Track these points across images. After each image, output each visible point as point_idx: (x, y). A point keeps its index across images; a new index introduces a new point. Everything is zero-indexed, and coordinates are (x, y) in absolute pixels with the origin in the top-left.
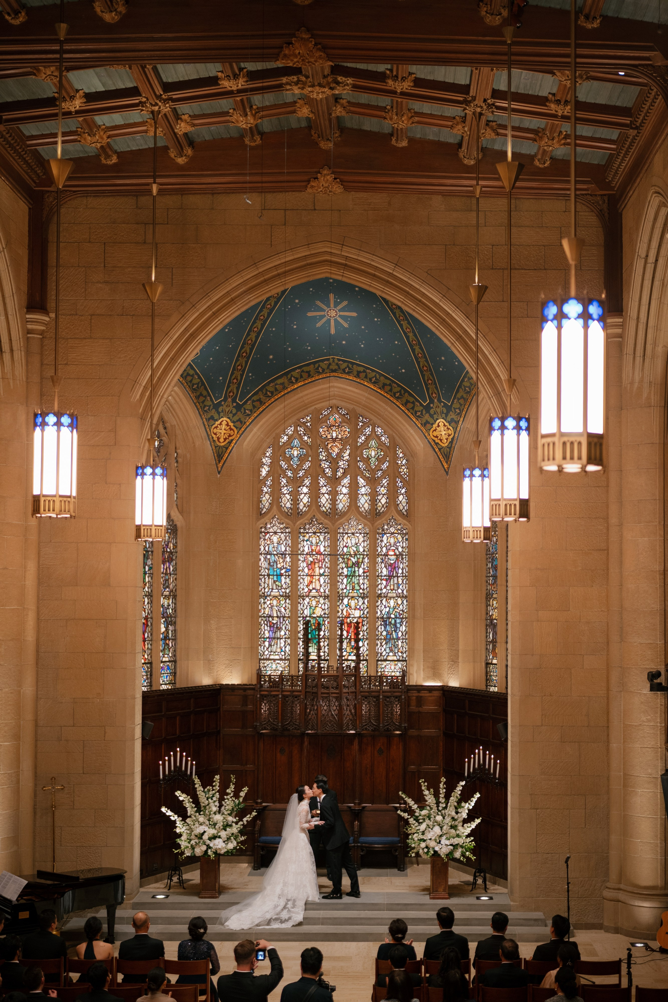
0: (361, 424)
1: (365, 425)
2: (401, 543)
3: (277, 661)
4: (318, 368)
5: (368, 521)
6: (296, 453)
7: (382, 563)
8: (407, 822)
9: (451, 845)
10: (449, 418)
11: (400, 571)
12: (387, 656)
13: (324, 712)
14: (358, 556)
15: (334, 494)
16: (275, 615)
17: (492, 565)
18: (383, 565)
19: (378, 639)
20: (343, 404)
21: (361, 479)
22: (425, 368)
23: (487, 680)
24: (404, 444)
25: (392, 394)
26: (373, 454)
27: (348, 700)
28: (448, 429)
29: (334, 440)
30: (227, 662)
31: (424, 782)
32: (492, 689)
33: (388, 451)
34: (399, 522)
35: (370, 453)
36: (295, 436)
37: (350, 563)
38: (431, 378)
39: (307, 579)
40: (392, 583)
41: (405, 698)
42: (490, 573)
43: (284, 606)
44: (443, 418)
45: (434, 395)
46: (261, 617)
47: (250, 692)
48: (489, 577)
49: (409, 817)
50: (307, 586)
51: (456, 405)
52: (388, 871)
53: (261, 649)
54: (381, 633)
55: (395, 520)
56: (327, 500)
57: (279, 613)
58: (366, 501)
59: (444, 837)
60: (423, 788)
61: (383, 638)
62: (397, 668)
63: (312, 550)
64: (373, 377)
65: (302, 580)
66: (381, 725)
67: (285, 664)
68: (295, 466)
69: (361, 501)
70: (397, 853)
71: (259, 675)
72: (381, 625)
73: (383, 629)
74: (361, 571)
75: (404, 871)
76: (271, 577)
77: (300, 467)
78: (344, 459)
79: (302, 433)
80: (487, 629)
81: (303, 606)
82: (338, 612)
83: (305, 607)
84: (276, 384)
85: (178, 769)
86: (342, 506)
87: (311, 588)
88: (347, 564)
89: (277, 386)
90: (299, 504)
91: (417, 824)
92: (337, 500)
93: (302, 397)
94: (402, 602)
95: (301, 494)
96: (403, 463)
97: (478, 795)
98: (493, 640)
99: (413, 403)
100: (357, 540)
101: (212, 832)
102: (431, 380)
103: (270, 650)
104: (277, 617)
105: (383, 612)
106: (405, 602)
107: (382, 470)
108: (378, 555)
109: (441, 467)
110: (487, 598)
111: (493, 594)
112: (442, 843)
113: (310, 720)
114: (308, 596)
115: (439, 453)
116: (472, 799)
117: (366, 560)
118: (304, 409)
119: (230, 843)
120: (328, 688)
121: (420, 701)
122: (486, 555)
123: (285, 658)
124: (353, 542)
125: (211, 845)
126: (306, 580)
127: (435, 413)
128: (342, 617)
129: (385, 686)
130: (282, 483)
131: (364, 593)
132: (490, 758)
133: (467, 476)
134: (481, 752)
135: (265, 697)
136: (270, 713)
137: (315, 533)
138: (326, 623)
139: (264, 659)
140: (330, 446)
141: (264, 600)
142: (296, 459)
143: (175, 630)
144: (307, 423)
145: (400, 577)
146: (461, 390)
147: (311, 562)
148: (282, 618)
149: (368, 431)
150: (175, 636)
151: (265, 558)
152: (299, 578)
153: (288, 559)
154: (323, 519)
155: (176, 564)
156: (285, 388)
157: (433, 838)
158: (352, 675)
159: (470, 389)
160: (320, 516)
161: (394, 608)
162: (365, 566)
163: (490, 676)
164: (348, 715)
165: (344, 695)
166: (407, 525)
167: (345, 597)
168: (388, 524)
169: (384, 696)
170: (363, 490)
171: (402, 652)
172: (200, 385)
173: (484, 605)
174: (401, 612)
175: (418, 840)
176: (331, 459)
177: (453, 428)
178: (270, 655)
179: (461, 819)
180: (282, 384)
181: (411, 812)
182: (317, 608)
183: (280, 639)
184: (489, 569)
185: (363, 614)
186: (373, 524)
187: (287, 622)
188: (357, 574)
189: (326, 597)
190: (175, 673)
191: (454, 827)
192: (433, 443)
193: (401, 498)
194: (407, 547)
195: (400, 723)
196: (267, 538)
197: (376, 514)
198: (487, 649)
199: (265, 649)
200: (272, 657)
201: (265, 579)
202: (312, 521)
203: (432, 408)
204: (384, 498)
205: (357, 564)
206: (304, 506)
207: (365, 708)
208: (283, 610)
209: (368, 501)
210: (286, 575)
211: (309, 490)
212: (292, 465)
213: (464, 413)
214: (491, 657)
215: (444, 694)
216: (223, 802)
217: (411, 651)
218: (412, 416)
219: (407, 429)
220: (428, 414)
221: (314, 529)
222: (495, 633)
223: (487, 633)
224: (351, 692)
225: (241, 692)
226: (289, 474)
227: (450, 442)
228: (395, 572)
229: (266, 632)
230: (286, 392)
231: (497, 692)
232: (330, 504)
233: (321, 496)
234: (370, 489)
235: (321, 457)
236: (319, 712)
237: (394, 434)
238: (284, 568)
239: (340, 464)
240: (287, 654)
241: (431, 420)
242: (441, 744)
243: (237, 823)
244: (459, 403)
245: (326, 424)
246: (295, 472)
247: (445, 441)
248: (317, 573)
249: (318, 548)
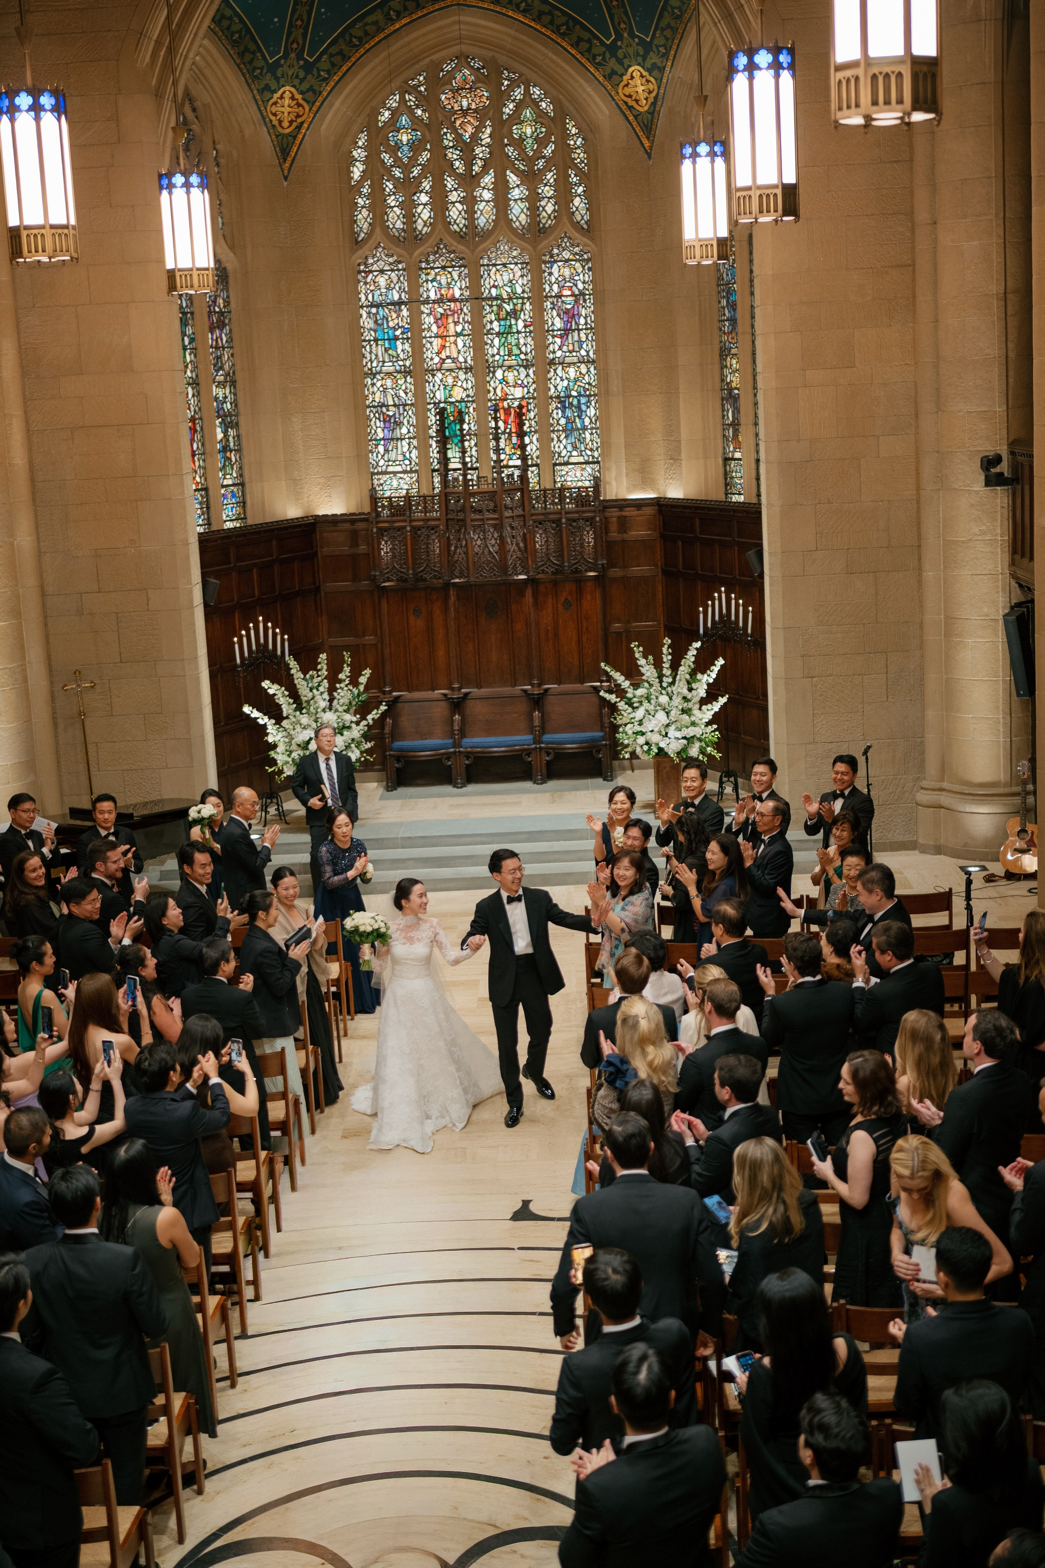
0: (506, 83)
1: (514, 84)
2: (581, 275)
3: (399, 475)
5: (527, 242)
6: (405, 138)
7: (552, 309)
8: (613, 708)
9: (684, 738)
10: (648, 64)
11: (582, 321)
12: (569, 457)
13: (476, 549)
14: (515, 301)
15: (470, 202)
16: (391, 403)
17: (728, 302)
18: (555, 313)
19: (553, 431)
20: (476, 50)
21: (512, 175)
23: (727, 485)
24: (578, 112)
25: (555, 29)
26: (529, 131)
27: (512, 528)
28: (648, 81)
29: (465, 112)
30: (322, 481)
31: (638, 647)
32: (735, 498)
33: (552, 125)
34: (577, 241)
35: (524, 130)
36: (401, 109)
39: (437, 343)
40: (570, 341)
41: (601, 520)
42: (724, 315)
43: (403, 387)
44: (639, 64)
45: (623, 26)
46: (369, 407)
47: (360, 526)
48: (724, 321)
49: (618, 699)
50: (438, 353)
51: (659, 40)
52: (589, 781)
53: (372, 458)
54: (558, 421)
55: (570, 238)
56: (460, 213)
57: (396, 399)
58: (522, 211)
59: (673, 727)
60: (637, 655)
61: (561, 428)
62: (586, 474)
63: (442, 295)
64: (522, 3)
65: (428, 345)
66: (566, 564)
67: (412, 478)
68: (405, 160)
69: (513, 211)
70: (601, 756)
71: (374, 499)
73: (560, 415)
74: (521, 324)
75: (612, 780)
76: (380, 342)
77: (413, 162)
78: (484, 143)
79: (412, 104)
80: (723, 405)
81: (434, 386)
82: (489, 392)
83: (437, 387)
84: (366, 24)
85: (262, 648)
86: (485, 221)
87: (443, 356)
88: (499, 314)
89: (367, 28)
90: (416, 222)
91: (630, 710)
92: (476, 212)
93: (409, 43)
94: (589, 371)
95: (419, 205)
96: (578, 143)
97: (721, 662)
98: (733, 421)
99: (589, 41)
100: (512, 275)
103: (386, 459)
104: (395, 405)
105: (559, 388)
106: (592, 369)
107: (544, 157)
108: (546, 297)
109: (639, 145)
110: (721, 356)
111: (731, 348)
112: (669, 735)
113: (456, 562)
114: (439, 370)
115: (634, 124)
116: (712, 668)
117: (528, 306)
118: (414, 64)
120: (480, 511)
121: (624, 524)
122: (718, 285)
123: (411, 469)
124: (506, 278)
126: (435, 344)
127: (625, 57)
128: (495, 400)
129: (568, 503)
130: (387, 190)
131: (527, 360)
132: (737, 605)
133: (687, 155)
134: (723, 595)
135: (386, 531)
136: (394, 556)
137: (444, 268)
138: (471, 410)
139: (378, 473)
140: (458, 123)
141: (372, 380)
142: (406, 148)
143: (238, 436)
144: (419, 86)
145: (582, 330)
146: (666, 13)
147: (442, 314)
148: (401, 408)
149: (518, 94)
150: (239, 445)
151: (369, 313)
152: (424, 341)
153: (405, 313)
154: (455, 244)
155: (230, 330)
156: (380, 30)
157: (656, 729)
158: (517, 490)
159: (681, 11)
160: (450, 240)
161: (576, 380)
162: (527, 317)
163: (732, 478)
164: (514, 551)
165: (507, 522)
166: (589, 246)
167: (498, 367)
168: (559, 246)
169: (568, 519)
170: (516, 193)
171: (591, 450)
172: (244, 33)
173: (717, 367)
174: (587, 386)
175: (634, 733)
176: (461, 145)
177: (656, 79)
178: (388, 466)
179: (698, 699)
180: (376, 23)
181: (621, 693)
182: (456, 388)
183: (402, 439)
184: (723, 308)
185: (528, 392)
186: (535, 248)
187: (410, 413)
188: (515, 330)
189: (468, 370)
190: (244, 503)
191: (686, 711)
192: (624, 108)
193: (577, 201)
194: (591, 281)
195: (596, 559)
196: (368, 280)
197: (539, 231)
198: (724, 436)
199: (380, 456)
200: (390, 469)
201: (371, 346)
202: (439, 248)
203: (621, 47)
204: (550, 204)
205: (514, 314)
206: (425, 225)
207: (539, 540)
208: (402, 394)
209: (525, 210)
210: (403, 339)
211: (431, 198)
212: (400, 159)
213: (673, 52)
214: (731, 449)
215: (660, 511)
216: (335, 694)
217: (605, 446)
218: (588, 65)
219: (581, 86)
220: (613, 59)
221: (443, 261)
222: (737, 411)
223: (723, 411)
224: (517, 516)
226: (397, 173)
227: (652, 103)
228: (573, 323)
229: (379, 430)
230: (382, 36)
231: (744, 503)
232: (465, 219)
233: (450, 206)
234: (527, 190)
235: (446, 142)
236: (470, 550)
237: (561, 97)
238: (399, 327)
239: (477, 152)
240: (413, 463)
241: (619, 69)
242: (660, 588)
243: (358, 723)
244: (665, 36)
245: (450, 87)
246: (406, 169)
247: (644, 102)
248: (452, 331)
249: (451, 291)
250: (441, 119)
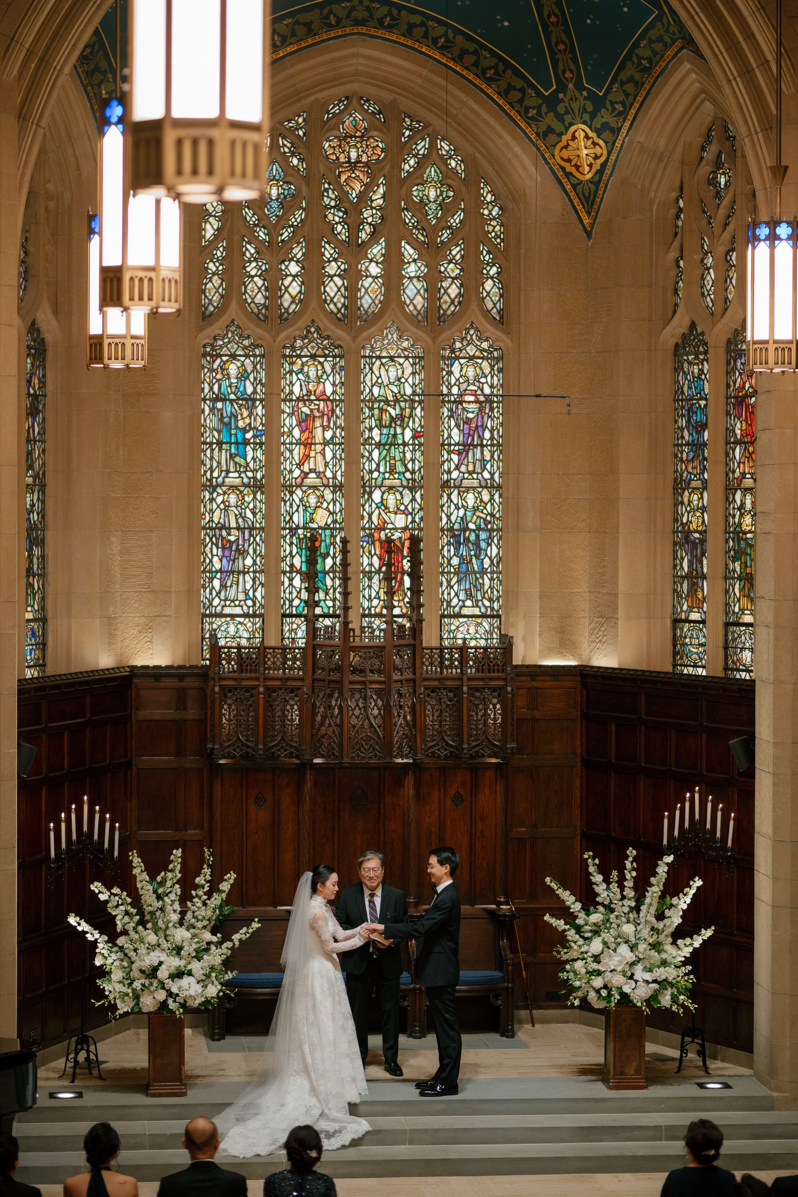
0: (407, 133)
1: (416, 135)
2: (489, 378)
3: (238, 619)
4: (327, 17)
5: (424, 332)
6: (273, 192)
7: (450, 417)
8: (562, 940)
9: (655, 981)
10: (598, 122)
11: (487, 435)
13: (354, 721)
14: (402, 404)
15: (353, 277)
16: (233, 524)
17: (688, 422)
18: (453, 423)
19: (442, 573)
20: (373, 91)
21: (407, 247)
22: (553, 19)
23: (675, 653)
24: (498, 175)
25: (479, 72)
26: (432, 194)
27: (400, 695)
28: (595, 144)
29: (353, 166)
30: (143, 621)
31: (594, 858)
32: (689, 671)
33: (463, 189)
34: (486, 334)
35: (426, 192)
37: (386, 418)
38: (565, 38)
39: (298, 452)
40: (470, 460)
41: (512, 690)
42: (683, 437)
43: (251, 506)
44: (585, 123)
45: (568, 75)
46: (204, 528)
47: (189, 683)
48: (682, 445)
49: (568, 927)
50: (299, 465)
51: (616, 95)
53: (204, 594)
54: (449, 562)
55: (477, 330)
56: (339, 290)
57: (240, 520)
58: (419, 291)
59: (639, 967)
60: (592, 869)
62: (481, 631)
63: (309, 392)
64: (441, 37)
65: (288, 454)
66: (465, 746)
68: (272, 219)
69: (407, 291)
70: (500, 1002)
71: (215, 648)
72: (449, 544)
73: (452, 553)
74: (408, 434)
76: (224, 446)
77: (282, 221)
78: (374, 204)
79: (287, 150)
80: (675, 552)
81: (291, 506)
82: (362, 517)
83: (295, 508)
85: (85, 838)
86: (370, 301)
88: (380, 419)
90: (281, 297)
91: (581, 942)
92: (359, 290)
93: (293, 76)
94: (492, 498)
95: (287, 275)
96: (494, 213)
97: (696, 882)
98: (690, 572)
99: (522, 90)
100: (400, 372)
101: (174, 963)
102: (564, 44)
103: (222, 597)
104: (238, 528)
105: (453, 518)
106: (496, 497)
107: (450, 227)
108: (443, 401)
109: (577, 221)
110: (675, 489)
111: (691, 480)
112: (635, 977)
113: (323, 736)
114: (300, 486)
115: (572, 194)
116: (686, 890)
117: (418, 411)
118: (295, 102)
119: (210, 986)
120: (362, 671)
121: (534, 697)
122: (675, 401)
123: (254, 612)
124: (393, 374)
125: (175, 990)
126: (296, 452)
127: (567, 112)
128: (370, 529)
129: (471, 667)
130: (248, 254)
131: (414, 480)
132: (715, 810)
133: (763, 237)
134: (697, 796)
135: (230, 691)
136: (239, 724)
137: (313, 357)
138: (338, 540)
139: (211, 615)
140: (343, 177)
141: (211, 494)
142: (275, 205)
144: (297, 130)
145: (487, 446)
146: (629, 64)
147: (307, 415)
148: (247, 532)
149: (422, 147)
150: (44, 568)
151: (212, 409)
152: (282, 448)
153: (260, 410)
154: (333, 327)
155: (44, 419)
157: (619, 969)
158: (409, 646)
159: (650, 60)
160: (324, 322)
161: (475, 509)
162: (417, 425)
163: (684, 645)
164: (401, 726)
165: (395, 686)
166: (502, 341)
167: (376, 487)
168: (462, 339)
169: (470, 688)
170: (412, 270)
171: (490, 600)
172: (96, 48)
173: (669, 503)
174: (489, 518)
175: (587, 973)
176: (347, 205)
177: (606, 143)
178: (223, 607)
179: (671, 929)
181: (569, 917)
182: (320, 511)
183: (244, 573)
184: (682, 429)
185: (413, 521)
186: (434, 339)
187: (258, 539)
188: (400, 442)
189: (337, 488)
190: (44, 644)
191: (656, 946)
192: (560, 174)
193: (488, 285)
194: (502, 386)
195: (504, 740)
196: (215, 366)
197: (439, 319)
198: (675, 591)
199: (214, 594)
200: (227, 611)
201: (212, 450)
202: (309, 331)
203: (562, 101)
204: (454, 286)
206: (292, 302)
207: (431, 712)
209: (422, 292)
210: (255, 443)
211: (303, 268)
212: (266, 217)
213: (633, 111)
214: (685, 608)
215: (584, 684)
216: (189, 904)
217: (512, 595)
218: (518, 118)
219: (506, 143)
220: (551, 114)
221: (313, 348)
223: (675, 559)
224: (407, 680)
225: (173, 683)
226: (262, 234)
227: (597, 171)
229: (216, 559)
231: (705, 677)
232: (345, 297)
233: (327, 280)
234: (426, 266)
235: (326, 201)
236: (345, 722)
237: (477, 155)
238: (251, 428)
239: (365, 216)
240: (258, 605)
241: (558, 127)
242: (578, 783)
243: (219, 944)
244: (624, 91)
245: (336, 133)
246: (273, 230)
247: (587, 169)
248: (319, 438)
249: (321, 387)
250: (322, 172)
